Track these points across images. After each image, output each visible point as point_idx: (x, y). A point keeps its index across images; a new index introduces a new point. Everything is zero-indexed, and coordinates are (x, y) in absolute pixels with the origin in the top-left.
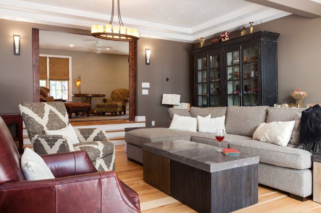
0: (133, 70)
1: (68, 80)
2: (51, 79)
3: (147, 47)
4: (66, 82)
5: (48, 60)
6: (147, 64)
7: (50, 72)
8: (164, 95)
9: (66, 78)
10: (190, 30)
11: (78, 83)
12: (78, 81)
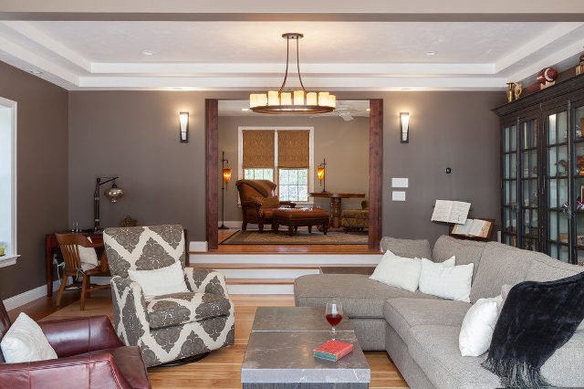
0: (377, 154)
1: (307, 167)
2: (279, 167)
3: (405, 110)
4: (306, 171)
5: (276, 135)
6: (402, 142)
7: (279, 156)
8: (438, 202)
9: (304, 165)
10: (493, 68)
11: (320, 174)
12: (320, 169)
